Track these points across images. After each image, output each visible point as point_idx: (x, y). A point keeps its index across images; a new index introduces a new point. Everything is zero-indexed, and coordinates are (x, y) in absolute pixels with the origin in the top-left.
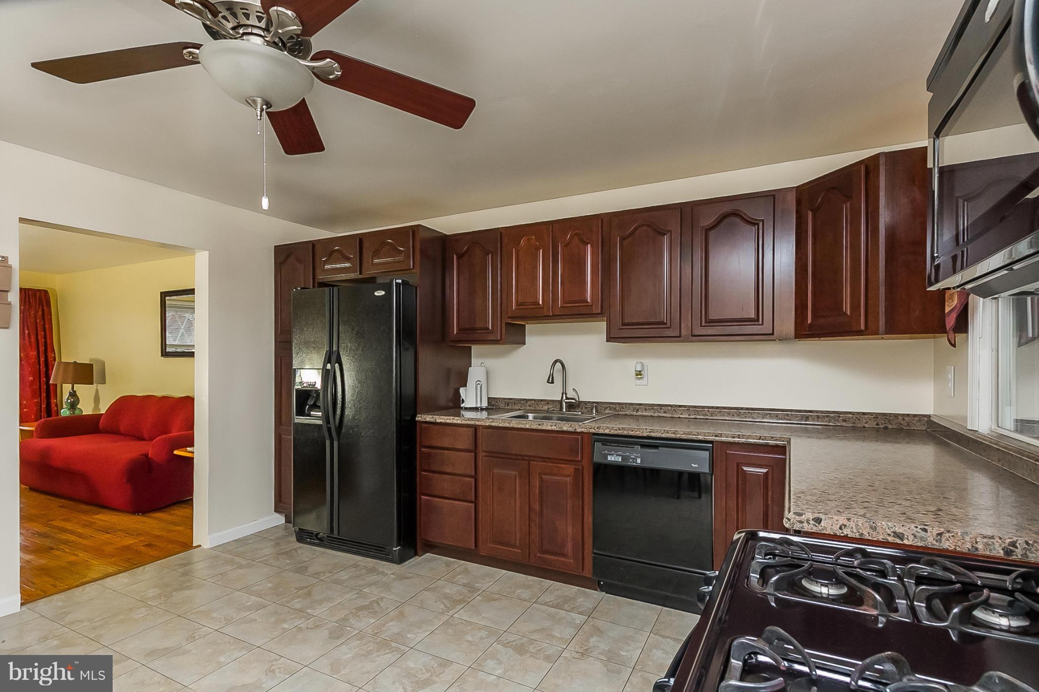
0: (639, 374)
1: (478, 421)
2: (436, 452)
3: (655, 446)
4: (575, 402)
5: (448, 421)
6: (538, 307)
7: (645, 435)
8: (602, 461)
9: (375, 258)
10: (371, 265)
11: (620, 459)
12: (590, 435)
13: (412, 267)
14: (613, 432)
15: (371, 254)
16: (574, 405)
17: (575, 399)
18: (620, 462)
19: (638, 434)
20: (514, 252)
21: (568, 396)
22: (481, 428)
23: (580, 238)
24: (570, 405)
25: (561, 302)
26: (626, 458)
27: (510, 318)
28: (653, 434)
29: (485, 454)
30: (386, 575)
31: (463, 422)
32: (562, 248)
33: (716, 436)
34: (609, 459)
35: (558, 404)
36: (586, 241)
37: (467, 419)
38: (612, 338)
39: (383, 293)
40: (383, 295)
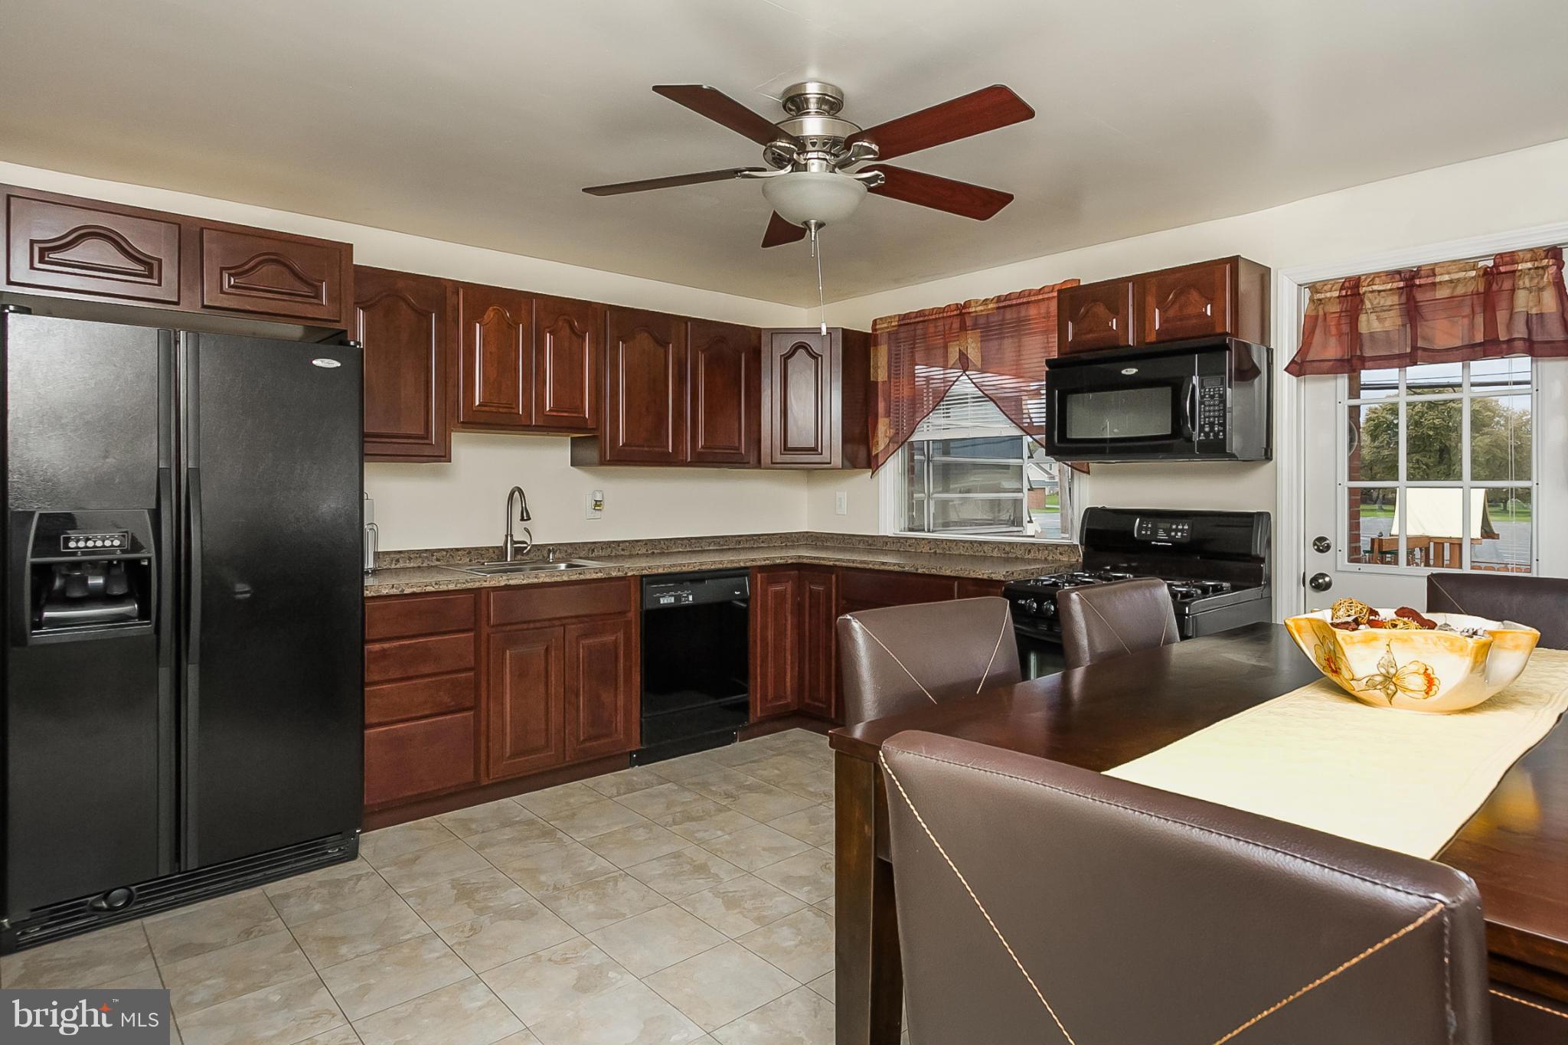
0: (598, 504)
1: (486, 581)
2: (400, 645)
3: (702, 580)
4: (526, 548)
5: (430, 589)
6: (513, 411)
7: (697, 569)
8: (655, 606)
9: (236, 281)
10: (222, 292)
11: (672, 600)
12: (639, 578)
13: (338, 319)
14: (666, 571)
15: (222, 269)
16: (525, 552)
17: (525, 543)
18: (672, 603)
19: (690, 569)
20: (478, 325)
21: (515, 539)
22: (488, 592)
23: (572, 327)
24: (518, 551)
25: (548, 409)
26: (678, 598)
27: (462, 423)
28: (704, 567)
29: (494, 629)
30: (373, 874)
31: (459, 586)
32: (548, 335)
33: (752, 561)
34: (662, 602)
35: (501, 552)
36: (579, 333)
37: (464, 581)
38: (609, 461)
39: (337, 364)
40: (338, 367)
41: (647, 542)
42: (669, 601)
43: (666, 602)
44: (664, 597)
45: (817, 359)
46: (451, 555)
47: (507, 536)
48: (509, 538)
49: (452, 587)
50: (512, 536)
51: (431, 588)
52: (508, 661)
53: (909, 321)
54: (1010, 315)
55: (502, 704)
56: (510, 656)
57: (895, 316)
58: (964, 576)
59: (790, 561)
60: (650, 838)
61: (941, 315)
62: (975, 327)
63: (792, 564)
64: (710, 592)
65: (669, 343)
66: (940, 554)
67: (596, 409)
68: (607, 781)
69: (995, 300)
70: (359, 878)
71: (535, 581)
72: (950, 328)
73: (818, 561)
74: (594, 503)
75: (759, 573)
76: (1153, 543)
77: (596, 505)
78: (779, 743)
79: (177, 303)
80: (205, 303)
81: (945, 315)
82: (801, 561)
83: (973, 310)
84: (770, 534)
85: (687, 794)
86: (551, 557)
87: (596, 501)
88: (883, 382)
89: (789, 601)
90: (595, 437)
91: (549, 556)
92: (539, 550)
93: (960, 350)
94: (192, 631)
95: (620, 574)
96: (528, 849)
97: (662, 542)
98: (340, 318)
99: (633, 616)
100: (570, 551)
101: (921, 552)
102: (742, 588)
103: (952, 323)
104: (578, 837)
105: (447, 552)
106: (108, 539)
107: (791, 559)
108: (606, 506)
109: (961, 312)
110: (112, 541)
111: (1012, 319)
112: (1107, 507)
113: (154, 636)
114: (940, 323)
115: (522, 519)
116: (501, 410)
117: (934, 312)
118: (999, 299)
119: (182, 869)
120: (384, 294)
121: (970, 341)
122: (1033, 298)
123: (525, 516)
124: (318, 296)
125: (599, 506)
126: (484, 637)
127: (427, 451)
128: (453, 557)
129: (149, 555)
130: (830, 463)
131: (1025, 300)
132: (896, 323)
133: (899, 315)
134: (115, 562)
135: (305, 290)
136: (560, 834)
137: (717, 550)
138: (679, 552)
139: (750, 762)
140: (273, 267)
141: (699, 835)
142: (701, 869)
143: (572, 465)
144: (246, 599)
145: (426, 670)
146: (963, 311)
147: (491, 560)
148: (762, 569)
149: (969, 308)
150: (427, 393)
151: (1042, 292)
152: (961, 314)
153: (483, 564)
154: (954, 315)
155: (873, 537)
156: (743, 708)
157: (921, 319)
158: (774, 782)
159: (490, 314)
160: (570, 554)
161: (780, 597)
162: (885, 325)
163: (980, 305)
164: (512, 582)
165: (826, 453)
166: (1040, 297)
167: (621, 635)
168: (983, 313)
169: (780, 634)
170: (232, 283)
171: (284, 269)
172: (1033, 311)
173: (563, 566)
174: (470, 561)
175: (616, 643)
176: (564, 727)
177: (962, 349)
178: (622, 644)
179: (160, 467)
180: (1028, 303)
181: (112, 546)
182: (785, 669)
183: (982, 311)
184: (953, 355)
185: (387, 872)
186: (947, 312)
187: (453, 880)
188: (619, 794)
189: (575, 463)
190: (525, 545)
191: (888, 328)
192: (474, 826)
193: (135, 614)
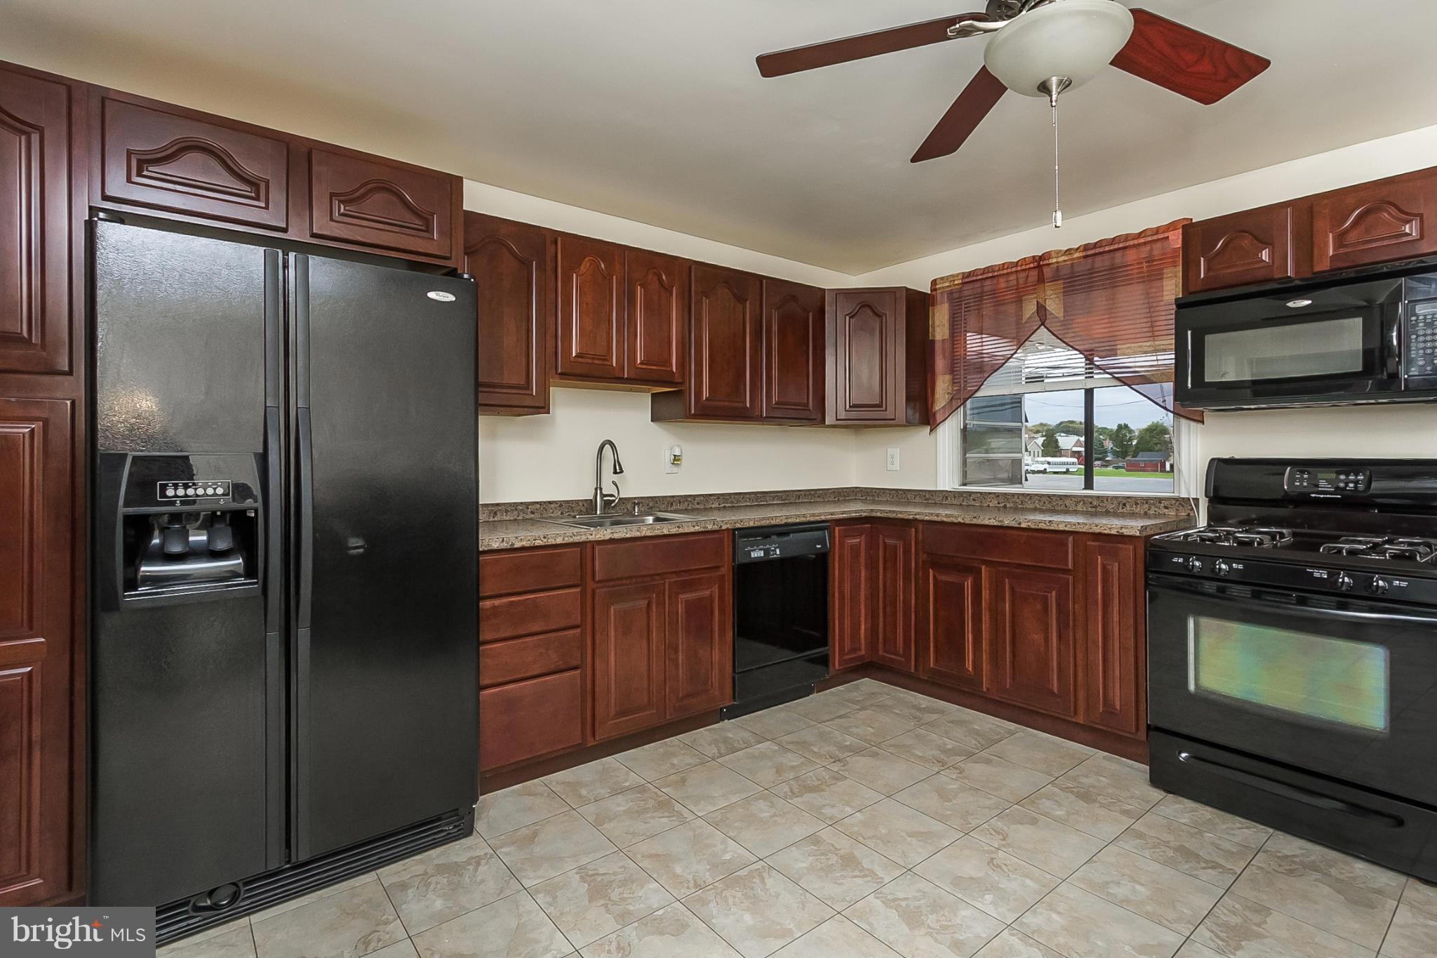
0: (676, 459)
1: (591, 535)
2: (510, 602)
3: (787, 534)
4: (614, 501)
5: (538, 543)
6: (606, 363)
7: (783, 522)
8: (746, 561)
9: (347, 208)
10: (332, 219)
11: (762, 554)
12: (731, 532)
13: (449, 255)
14: (757, 524)
15: (332, 195)
16: (613, 505)
17: (614, 496)
18: (762, 557)
19: (778, 522)
20: (575, 275)
21: (604, 493)
22: (593, 545)
23: (660, 280)
24: (607, 504)
25: (639, 362)
26: (767, 552)
27: (560, 374)
28: (789, 521)
29: (598, 585)
30: (492, 856)
31: (567, 540)
32: (639, 287)
33: (832, 515)
34: (753, 556)
35: (590, 505)
36: (666, 286)
37: (571, 535)
38: (693, 415)
39: (451, 298)
40: (451, 302)
41: (718, 496)
42: (759, 555)
43: (756, 555)
44: (754, 550)
45: (882, 317)
46: (544, 508)
47: (596, 489)
48: (599, 491)
49: (559, 541)
50: (601, 489)
51: (540, 541)
52: (612, 618)
53: (975, 278)
54: (1100, 263)
55: (608, 662)
56: (615, 612)
57: (958, 274)
58: (1084, 530)
59: (864, 514)
60: (775, 815)
61: (1014, 269)
62: (1055, 278)
63: (866, 517)
64: (797, 545)
65: (746, 300)
66: (1011, 508)
67: (683, 363)
68: (703, 735)
69: (1082, 248)
70: (477, 861)
71: (638, 534)
72: (1026, 282)
73: (894, 515)
74: (673, 457)
75: (837, 526)
76: (1313, 495)
77: (675, 460)
78: (854, 695)
79: (285, 230)
80: (314, 231)
81: (1019, 268)
82: (874, 514)
83: (1054, 260)
84: (825, 489)
85: (789, 755)
86: (636, 511)
87: (675, 456)
88: (943, 340)
89: (863, 554)
90: (678, 393)
91: (634, 510)
92: (624, 503)
93: (1037, 301)
94: (302, 592)
95: (716, 527)
96: (648, 825)
97: (733, 497)
98: (451, 254)
99: (726, 570)
100: (652, 504)
101: (989, 506)
102: (823, 542)
103: (1027, 276)
104: (698, 811)
105: (540, 505)
106: (210, 486)
107: (865, 512)
108: (684, 461)
109: (1039, 264)
110: (215, 489)
111: (1102, 267)
112: (1237, 457)
113: (262, 598)
114: (1013, 277)
115: (615, 472)
116: (596, 362)
117: (1005, 267)
118: (1086, 247)
119: (294, 860)
120: (487, 240)
121: (1049, 292)
122: (1131, 243)
123: (618, 470)
124: (429, 229)
125: (678, 460)
126: (589, 592)
127: (528, 402)
128: (546, 510)
129: (255, 505)
130: (894, 419)
131: (1121, 245)
132: (960, 281)
133: (963, 273)
134: (219, 513)
135: (418, 223)
136: (678, 807)
137: (780, 504)
138: (747, 506)
139: (840, 717)
140: (386, 195)
141: (828, 811)
142: (849, 862)
143: (652, 421)
144: (360, 555)
145: (536, 628)
146: (1041, 263)
147: (581, 513)
148: (839, 522)
149: (1048, 259)
150: (528, 343)
151: (1143, 235)
152: (1039, 267)
153: (574, 517)
154: (1030, 268)
155: (930, 491)
156: (824, 661)
157: (990, 275)
158: (875, 742)
159: (585, 265)
160: (652, 508)
161: (855, 550)
162: (947, 284)
163: (1062, 256)
164: (616, 536)
165: (890, 408)
166: (1142, 240)
167: (716, 590)
168: (1068, 263)
169: (856, 587)
170: (342, 211)
171: (394, 199)
172: (1131, 256)
173: (650, 519)
174: (562, 513)
175: (711, 597)
176: (665, 684)
177: (1040, 301)
178: (717, 597)
179: (267, 405)
180: (1125, 248)
181: (215, 494)
182: (860, 621)
183: (1065, 261)
184: (1030, 308)
185: (507, 854)
186: (1021, 266)
187: (580, 868)
188: (721, 755)
189: (654, 419)
190: (613, 498)
191: (950, 286)
192: (584, 792)
193: (241, 570)
